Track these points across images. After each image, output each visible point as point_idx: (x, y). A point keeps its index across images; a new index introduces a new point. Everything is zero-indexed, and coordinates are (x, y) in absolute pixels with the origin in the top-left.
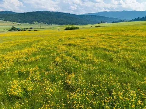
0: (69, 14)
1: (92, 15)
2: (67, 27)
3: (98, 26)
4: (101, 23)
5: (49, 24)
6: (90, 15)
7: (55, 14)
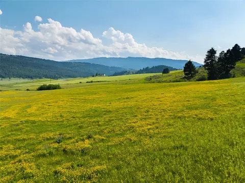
0: (44, 60)
1: (84, 63)
2: (42, 85)
3: (90, 81)
4: (96, 75)
5: (4, 78)
6: (80, 63)
7: (17, 59)
